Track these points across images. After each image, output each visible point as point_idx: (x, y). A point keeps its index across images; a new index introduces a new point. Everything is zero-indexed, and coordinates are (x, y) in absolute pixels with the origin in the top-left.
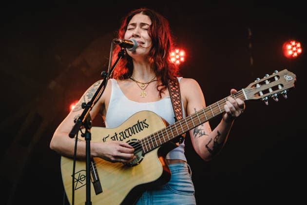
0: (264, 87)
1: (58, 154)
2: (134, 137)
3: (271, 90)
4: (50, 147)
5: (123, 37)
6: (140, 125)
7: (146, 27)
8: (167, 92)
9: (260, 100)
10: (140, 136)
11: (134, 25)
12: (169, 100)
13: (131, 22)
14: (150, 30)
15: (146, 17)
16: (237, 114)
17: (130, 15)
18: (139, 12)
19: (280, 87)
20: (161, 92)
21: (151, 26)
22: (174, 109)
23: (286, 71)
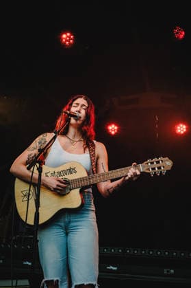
0: (153, 166)
1: (14, 176)
2: (66, 176)
3: (156, 169)
4: (11, 170)
5: (69, 110)
6: (71, 170)
7: (84, 107)
8: (87, 149)
9: (149, 173)
10: (70, 177)
11: (78, 104)
12: (89, 155)
13: (76, 102)
14: (86, 110)
15: (85, 101)
16: (134, 179)
17: (75, 97)
18: (81, 97)
19: (162, 168)
20: (85, 149)
21: (88, 107)
22: (91, 158)
23: (167, 158)
